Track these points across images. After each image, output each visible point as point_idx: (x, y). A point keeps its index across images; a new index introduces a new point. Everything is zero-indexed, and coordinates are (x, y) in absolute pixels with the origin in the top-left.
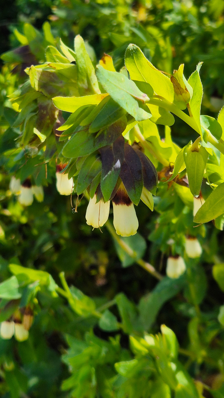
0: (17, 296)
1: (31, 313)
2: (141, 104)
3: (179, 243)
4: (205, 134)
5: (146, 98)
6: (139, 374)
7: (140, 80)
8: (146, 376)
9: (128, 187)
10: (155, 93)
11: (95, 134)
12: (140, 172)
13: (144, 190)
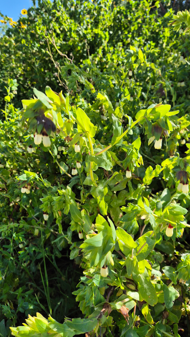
0: (26, 180)
1: (30, 185)
2: (50, 104)
3: (75, 164)
4: (71, 116)
5: (52, 102)
6: (60, 200)
7: (50, 97)
8: (62, 202)
9: (47, 130)
10: (55, 101)
11: (34, 111)
12: (50, 126)
13: (52, 132)
